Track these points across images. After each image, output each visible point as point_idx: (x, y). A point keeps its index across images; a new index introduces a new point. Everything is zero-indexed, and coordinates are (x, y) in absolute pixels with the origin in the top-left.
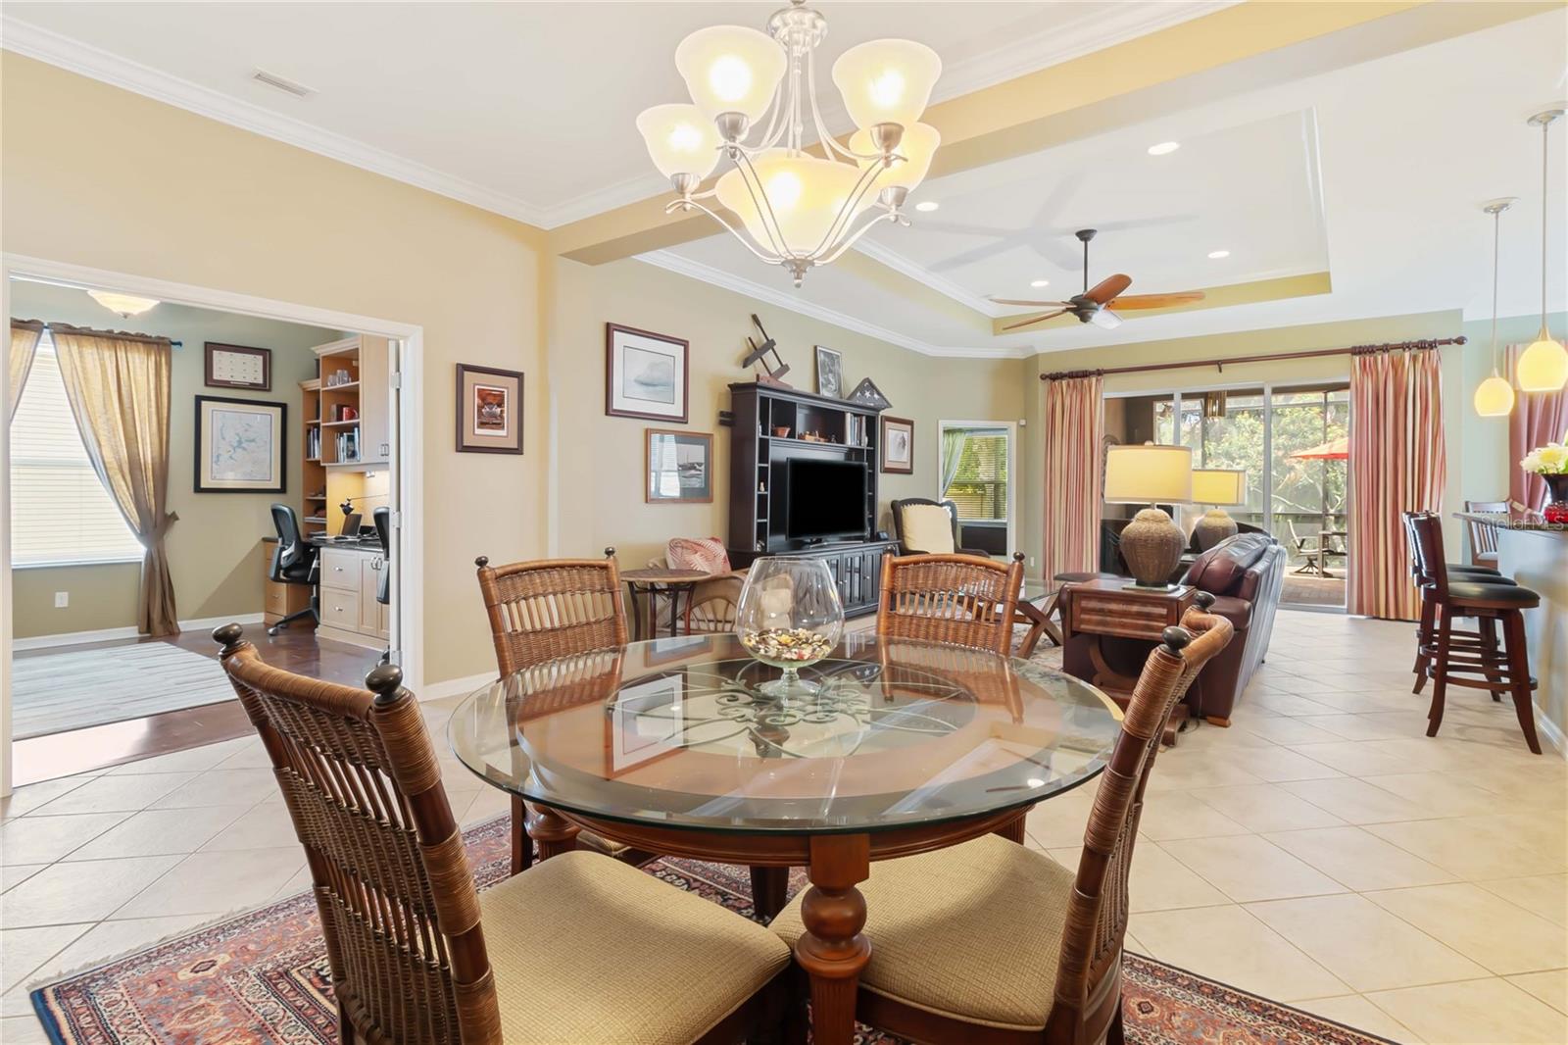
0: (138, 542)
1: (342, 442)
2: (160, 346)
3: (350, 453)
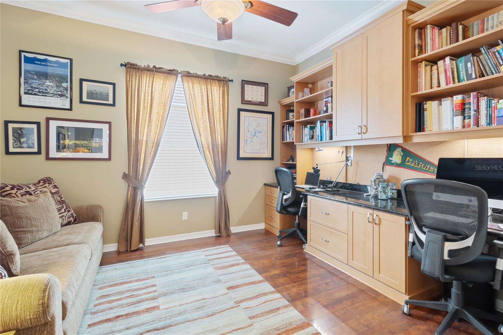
0: (215, 185)
2: (224, 82)
3: (311, 137)
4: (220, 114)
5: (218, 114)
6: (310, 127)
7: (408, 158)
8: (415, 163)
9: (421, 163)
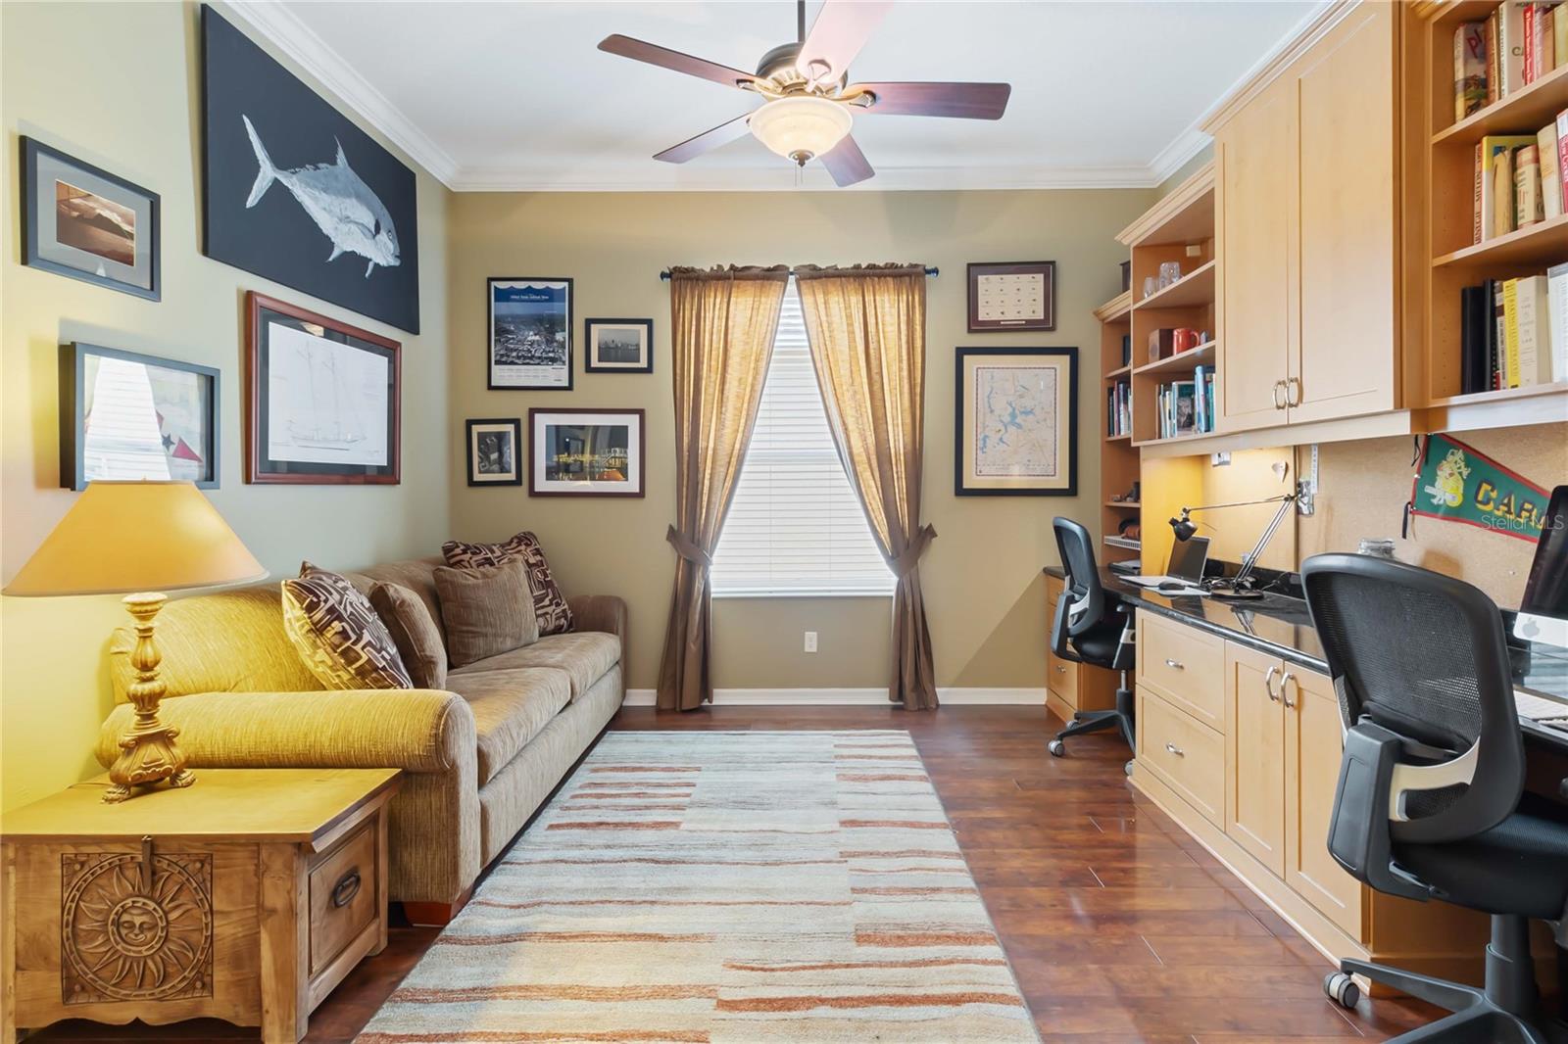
0: (887, 567)
1: (1170, 400)
2: (910, 277)
3: (1183, 419)
4: (900, 369)
5: (895, 368)
6: (1181, 388)
7: (1485, 487)
8: (1508, 505)
9: (1527, 506)
